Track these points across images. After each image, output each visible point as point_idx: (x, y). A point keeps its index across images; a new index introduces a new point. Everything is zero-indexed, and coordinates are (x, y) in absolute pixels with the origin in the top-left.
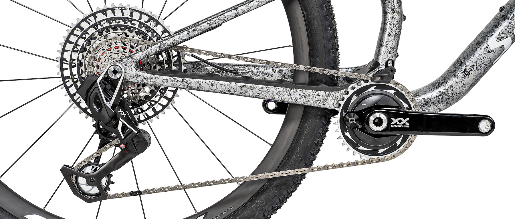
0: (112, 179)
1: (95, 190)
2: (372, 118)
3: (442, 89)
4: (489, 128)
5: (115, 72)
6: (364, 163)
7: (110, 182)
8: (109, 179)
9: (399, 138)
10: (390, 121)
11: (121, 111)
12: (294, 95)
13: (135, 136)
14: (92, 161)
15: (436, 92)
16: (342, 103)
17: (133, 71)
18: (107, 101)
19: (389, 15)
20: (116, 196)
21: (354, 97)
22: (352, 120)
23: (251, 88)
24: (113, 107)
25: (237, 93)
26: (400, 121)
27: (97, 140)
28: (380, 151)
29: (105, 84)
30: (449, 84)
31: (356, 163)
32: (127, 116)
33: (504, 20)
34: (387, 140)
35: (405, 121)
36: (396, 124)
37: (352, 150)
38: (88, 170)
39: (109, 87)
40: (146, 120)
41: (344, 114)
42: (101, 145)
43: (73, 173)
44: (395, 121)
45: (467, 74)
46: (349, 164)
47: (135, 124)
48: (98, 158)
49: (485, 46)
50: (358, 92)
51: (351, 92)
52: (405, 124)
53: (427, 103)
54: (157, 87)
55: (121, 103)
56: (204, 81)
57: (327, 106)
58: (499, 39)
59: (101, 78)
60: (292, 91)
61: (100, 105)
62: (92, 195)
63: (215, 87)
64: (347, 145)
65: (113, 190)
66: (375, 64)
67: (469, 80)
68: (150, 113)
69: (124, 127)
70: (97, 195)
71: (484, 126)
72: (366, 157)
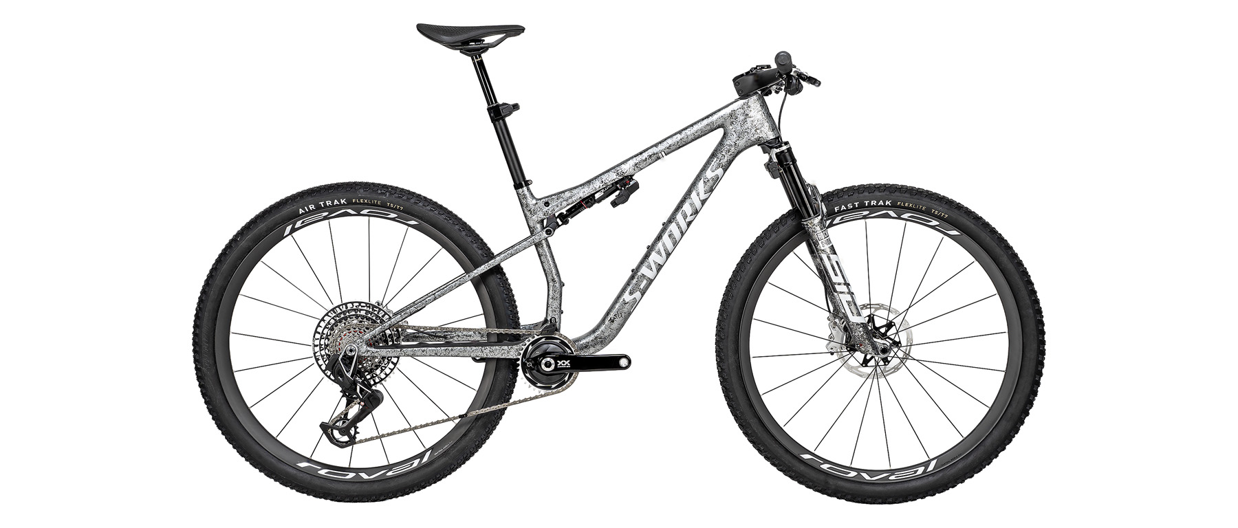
0: (358, 430)
1: (346, 439)
2: (544, 362)
3: (596, 334)
4: (627, 364)
5: (351, 351)
6: (542, 396)
7: (356, 433)
8: (355, 430)
9: (566, 375)
10: (556, 363)
11: (358, 378)
12: (485, 351)
13: (370, 395)
14: (343, 417)
15: (592, 337)
16: (522, 352)
17: (365, 348)
18: (347, 372)
19: (551, 284)
20: (361, 441)
21: (530, 347)
22: (529, 364)
23: (452, 350)
24: (352, 376)
25: (442, 354)
26: (564, 363)
27: (344, 400)
28: (553, 386)
29: (345, 360)
30: (600, 330)
31: (536, 397)
32: (363, 381)
33: (633, 279)
34: (557, 377)
35: (567, 362)
36: (561, 365)
37: (533, 387)
38: (339, 424)
39: (348, 361)
40: (380, 381)
41: (524, 360)
42: (348, 404)
43: (329, 427)
44: (560, 363)
45: (613, 321)
46: (531, 399)
47: (369, 386)
48: (346, 414)
49: (622, 300)
50: (533, 343)
51: (528, 343)
52: (567, 365)
53: (586, 346)
54: (383, 358)
55: (358, 372)
56: (416, 349)
57: (511, 357)
58: (631, 293)
59: (341, 356)
60: (483, 348)
61: (342, 375)
62: (343, 442)
63: (425, 352)
64: (528, 383)
65: (358, 437)
66: (546, 321)
67: (615, 325)
68: (383, 376)
69: (362, 390)
70: (346, 442)
71: (623, 362)
72: (543, 392)
